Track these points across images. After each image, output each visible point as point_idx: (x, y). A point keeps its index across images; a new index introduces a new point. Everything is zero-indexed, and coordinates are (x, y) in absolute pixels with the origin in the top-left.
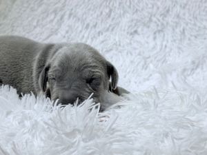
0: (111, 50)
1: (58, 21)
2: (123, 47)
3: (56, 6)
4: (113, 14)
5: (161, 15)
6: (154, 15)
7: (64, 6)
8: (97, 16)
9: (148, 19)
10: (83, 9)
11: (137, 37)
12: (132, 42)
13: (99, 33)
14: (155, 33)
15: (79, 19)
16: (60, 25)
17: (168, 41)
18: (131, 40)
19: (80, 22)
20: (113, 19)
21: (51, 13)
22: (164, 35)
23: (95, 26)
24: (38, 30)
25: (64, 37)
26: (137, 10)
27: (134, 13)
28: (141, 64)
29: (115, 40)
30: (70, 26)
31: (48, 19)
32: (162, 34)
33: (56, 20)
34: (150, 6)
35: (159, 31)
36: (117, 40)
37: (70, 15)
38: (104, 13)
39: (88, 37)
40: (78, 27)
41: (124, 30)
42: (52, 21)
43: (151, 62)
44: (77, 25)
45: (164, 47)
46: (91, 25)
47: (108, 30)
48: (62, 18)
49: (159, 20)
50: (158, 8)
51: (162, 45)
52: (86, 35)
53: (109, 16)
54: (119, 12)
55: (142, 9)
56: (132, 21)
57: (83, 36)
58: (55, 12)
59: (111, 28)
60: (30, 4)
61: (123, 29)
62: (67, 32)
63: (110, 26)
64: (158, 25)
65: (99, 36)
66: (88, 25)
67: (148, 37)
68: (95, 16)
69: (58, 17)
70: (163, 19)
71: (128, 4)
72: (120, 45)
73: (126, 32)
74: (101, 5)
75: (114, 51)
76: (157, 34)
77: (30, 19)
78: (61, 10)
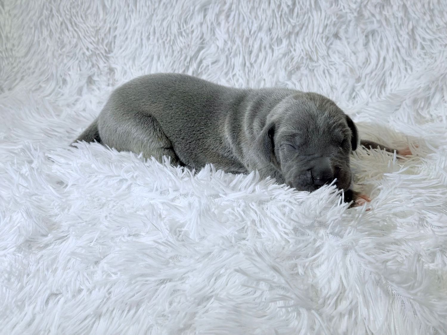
0: (298, 68)
6: (365, 6)
14: (367, 36)
17: (388, 50)
22: (381, 40)
25: (223, 50)
42: (201, 24)
49: (373, 15)
61: (315, 30)
67: (355, 44)
76: (370, 37)
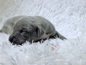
1: (39, 9)
2: (66, 20)
3: (39, 3)
4: (62, 6)
5: (83, 7)
7: (42, 3)
8: (56, 7)
9: (77, 8)
10: (50, 4)
11: (72, 16)
12: (70, 18)
13: (56, 14)
15: (48, 8)
16: (40, 11)
18: (70, 17)
19: (48, 10)
20: (62, 8)
21: (37, 6)
23: (54, 11)
24: (31, 13)
26: (73, 5)
27: (71, 6)
28: (73, 28)
29: (63, 17)
30: (44, 11)
31: (36, 8)
32: (83, 15)
33: (39, 8)
34: (79, 3)
35: (82, 14)
36: (64, 17)
37: (45, 6)
38: (58, 6)
39: (51, 16)
40: (47, 12)
41: (67, 13)
43: (78, 27)
44: (47, 11)
45: (84, 21)
46: (53, 11)
47: (60, 13)
48: (41, 8)
50: (82, 4)
51: (83, 20)
52: (50, 15)
53: (61, 7)
54: (65, 5)
55: (75, 4)
56: (71, 9)
57: (49, 16)
58: (38, 5)
59: (61, 12)
60: (29, 2)
62: (43, 14)
63: (61, 11)
64: (82, 11)
65: (56, 15)
66: (52, 11)
68: (55, 7)
69: (40, 7)
70: (84, 9)
71: (69, 2)
72: (65, 20)
73: (68, 14)
74: (57, 3)
75: (62, 22)
77: (28, 8)
78: (41, 4)
